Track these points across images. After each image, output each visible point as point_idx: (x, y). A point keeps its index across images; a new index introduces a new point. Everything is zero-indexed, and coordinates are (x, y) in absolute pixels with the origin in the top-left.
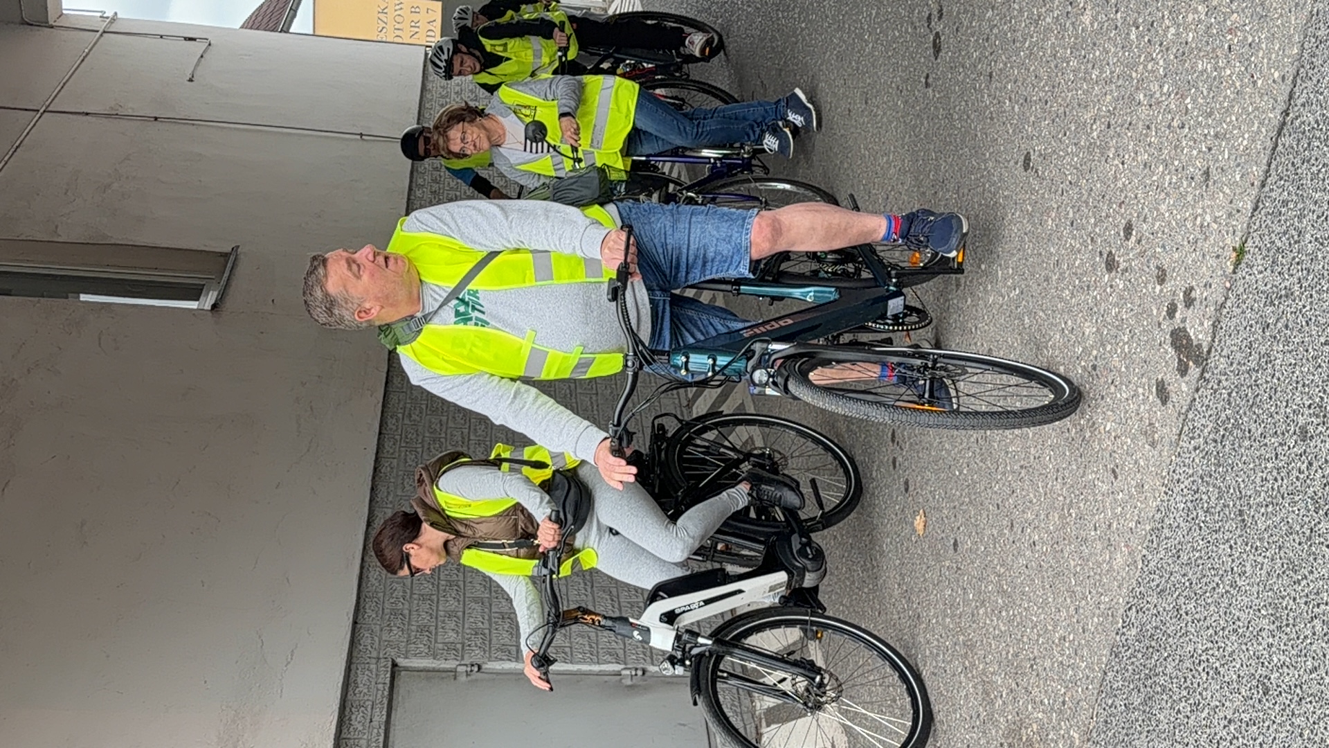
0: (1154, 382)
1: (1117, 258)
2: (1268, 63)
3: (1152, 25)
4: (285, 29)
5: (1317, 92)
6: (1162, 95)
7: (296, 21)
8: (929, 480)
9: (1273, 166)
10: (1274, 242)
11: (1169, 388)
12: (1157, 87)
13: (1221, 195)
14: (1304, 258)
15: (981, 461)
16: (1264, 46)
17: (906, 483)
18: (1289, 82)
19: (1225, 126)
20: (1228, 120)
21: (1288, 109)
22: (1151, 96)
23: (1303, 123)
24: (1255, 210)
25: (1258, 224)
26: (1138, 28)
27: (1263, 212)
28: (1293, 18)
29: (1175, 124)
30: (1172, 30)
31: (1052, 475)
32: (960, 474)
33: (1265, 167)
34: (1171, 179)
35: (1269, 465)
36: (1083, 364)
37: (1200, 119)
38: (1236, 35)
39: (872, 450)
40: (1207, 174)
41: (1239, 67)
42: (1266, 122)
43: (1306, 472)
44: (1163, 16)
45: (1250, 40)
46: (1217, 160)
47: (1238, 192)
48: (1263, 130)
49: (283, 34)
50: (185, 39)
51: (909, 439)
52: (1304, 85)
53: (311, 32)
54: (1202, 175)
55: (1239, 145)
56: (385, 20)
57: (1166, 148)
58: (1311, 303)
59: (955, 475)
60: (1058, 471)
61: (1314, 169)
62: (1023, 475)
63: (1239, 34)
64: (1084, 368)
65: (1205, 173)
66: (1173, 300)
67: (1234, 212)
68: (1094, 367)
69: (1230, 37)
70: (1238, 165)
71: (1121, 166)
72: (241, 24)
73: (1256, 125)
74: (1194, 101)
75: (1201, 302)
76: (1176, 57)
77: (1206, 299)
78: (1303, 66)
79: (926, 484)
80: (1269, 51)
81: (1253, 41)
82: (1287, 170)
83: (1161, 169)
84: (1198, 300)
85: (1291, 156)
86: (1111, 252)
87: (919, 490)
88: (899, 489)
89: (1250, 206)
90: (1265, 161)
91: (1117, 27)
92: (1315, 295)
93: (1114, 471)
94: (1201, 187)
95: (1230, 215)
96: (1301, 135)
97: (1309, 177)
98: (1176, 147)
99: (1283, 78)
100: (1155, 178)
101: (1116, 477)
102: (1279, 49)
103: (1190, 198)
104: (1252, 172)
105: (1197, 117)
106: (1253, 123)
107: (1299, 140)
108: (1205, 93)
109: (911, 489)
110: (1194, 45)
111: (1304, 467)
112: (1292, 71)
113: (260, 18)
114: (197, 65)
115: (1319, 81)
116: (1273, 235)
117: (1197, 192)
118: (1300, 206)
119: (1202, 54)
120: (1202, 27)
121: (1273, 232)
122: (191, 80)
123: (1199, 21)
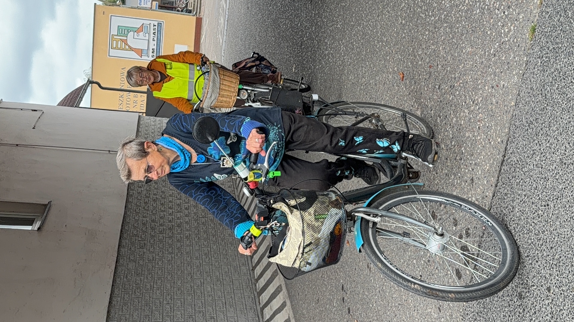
0: (454, 269)
1: (436, 214)
2: (495, 135)
3: (446, 117)
4: (77, 106)
5: (517, 148)
6: (452, 145)
7: (82, 102)
8: (359, 308)
9: (500, 178)
10: (502, 211)
11: (462, 272)
12: (449, 143)
13: (479, 189)
14: (515, 218)
15: (381, 301)
16: (493, 128)
17: (349, 309)
18: (505, 143)
19: (479, 160)
20: (480, 158)
21: (505, 154)
22: (447, 146)
23: (512, 161)
24: (494, 196)
25: (495, 202)
26: (440, 118)
27: (497, 198)
28: (505, 117)
29: (458, 158)
30: (455, 119)
31: (413, 309)
32: (373, 306)
33: (496, 178)
34: (457, 181)
35: (506, 309)
36: (424, 259)
37: (468, 157)
38: (481, 123)
39: (334, 294)
40: (472, 180)
41: (483, 136)
42: (496, 159)
43: (523, 314)
44: (450, 114)
45: (487, 125)
46: (476, 174)
47: (486, 188)
48: (495, 163)
49: (76, 108)
50: (32, 110)
51: (350, 289)
52: (511, 145)
53: (89, 107)
54: (470, 180)
55: (485, 168)
56: (122, 100)
57: (454, 168)
58: (520, 238)
59: (370, 306)
60: (415, 307)
61: (518, 181)
62: (400, 308)
63: (483, 122)
64: (424, 261)
65: (471, 180)
66: (461, 233)
67: (485, 197)
68: (429, 261)
69: (479, 123)
70: (485, 177)
71: (436, 175)
72: (57, 104)
73: (492, 161)
74: (465, 149)
75: (473, 235)
76: (457, 131)
77: (475, 233)
78: (510, 137)
79: (358, 310)
80: (496, 130)
81: (489, 125)
82: (506, 180)
83: (453, 177)
84: (472, 234)
85: (507, 175)
86: (433, 211)
87: (355, 313)
88: (345, 312)
89: (491, 195)
90: (496, 176)
91: (431, 117)
92: (521, 235)
93: (439, 309)
94: (470, 186)
95: (483, 198)
96: (511, 166)
97: (516, 184)
98: (458, 167)
99: (502, 141)
100: (450, 181)
101: (440, 311)
102: (500, 129)
103: (466, 190)
104: (492, 180)
105: (467, 156)
106: (491, 160)
107: (510, 168)
108: (470, 146)
109: (351, 312)
110: (464, 126)
111: (521, 311)
112: (505, 139)
113: (66, 101)
114: (37, 121)
115: (517, 144)
116: (502, 208)
117: (469, 188)
118: (513, 196)
119: (467, 130)
120: (467, 119)
121: (502, 206)
122: (34, 128)
123: (466, 116)
